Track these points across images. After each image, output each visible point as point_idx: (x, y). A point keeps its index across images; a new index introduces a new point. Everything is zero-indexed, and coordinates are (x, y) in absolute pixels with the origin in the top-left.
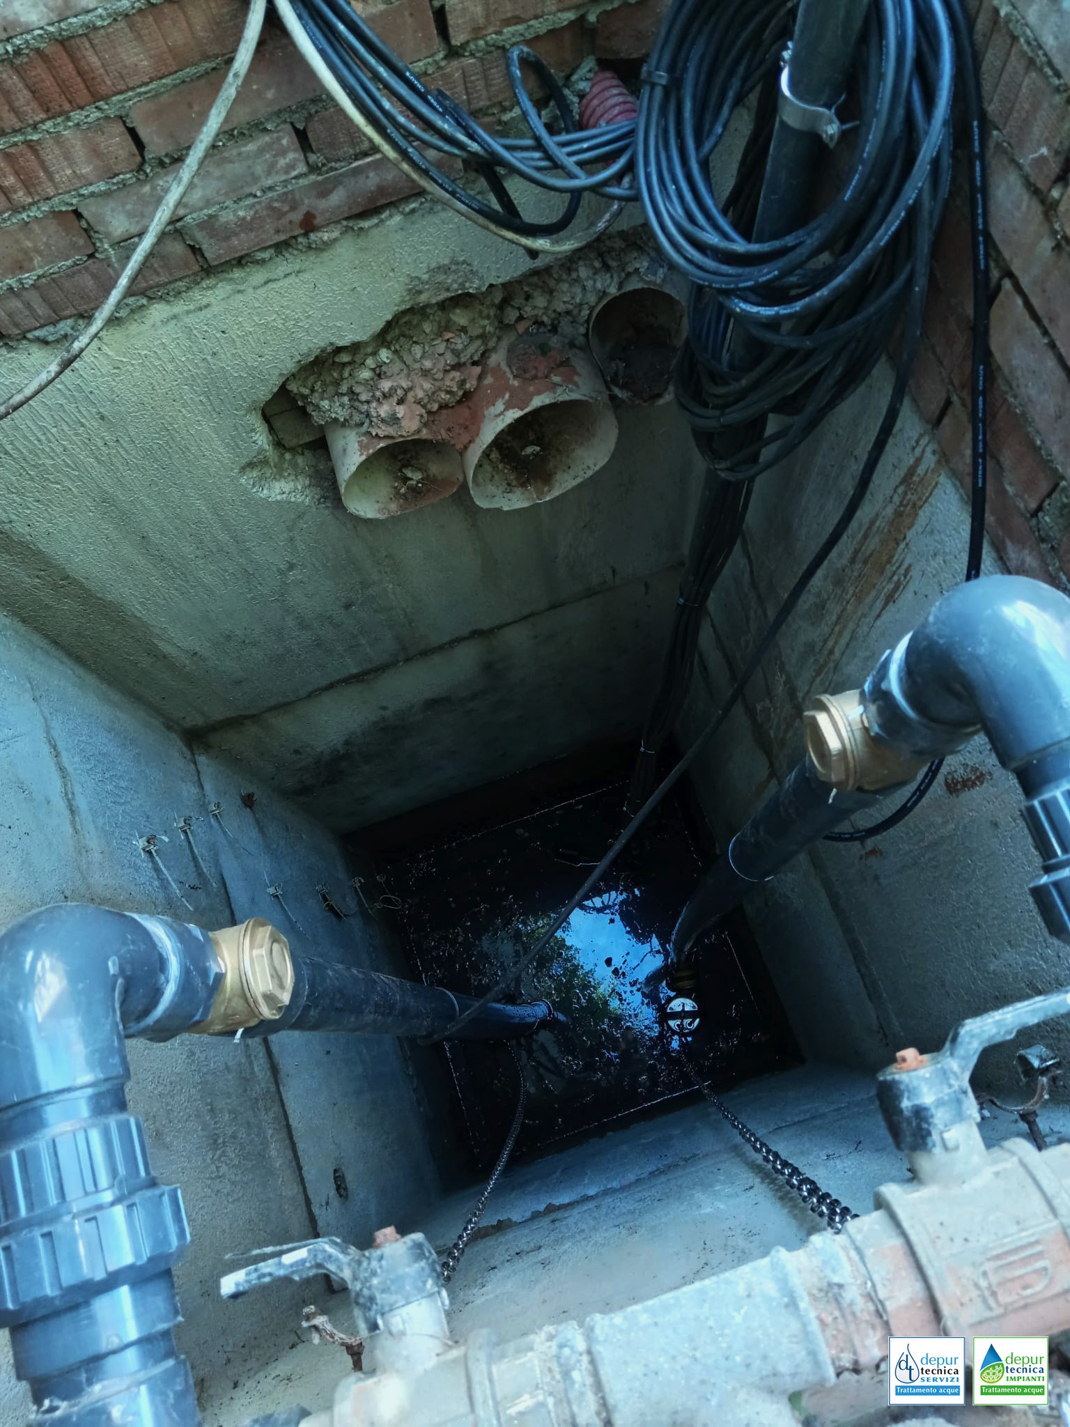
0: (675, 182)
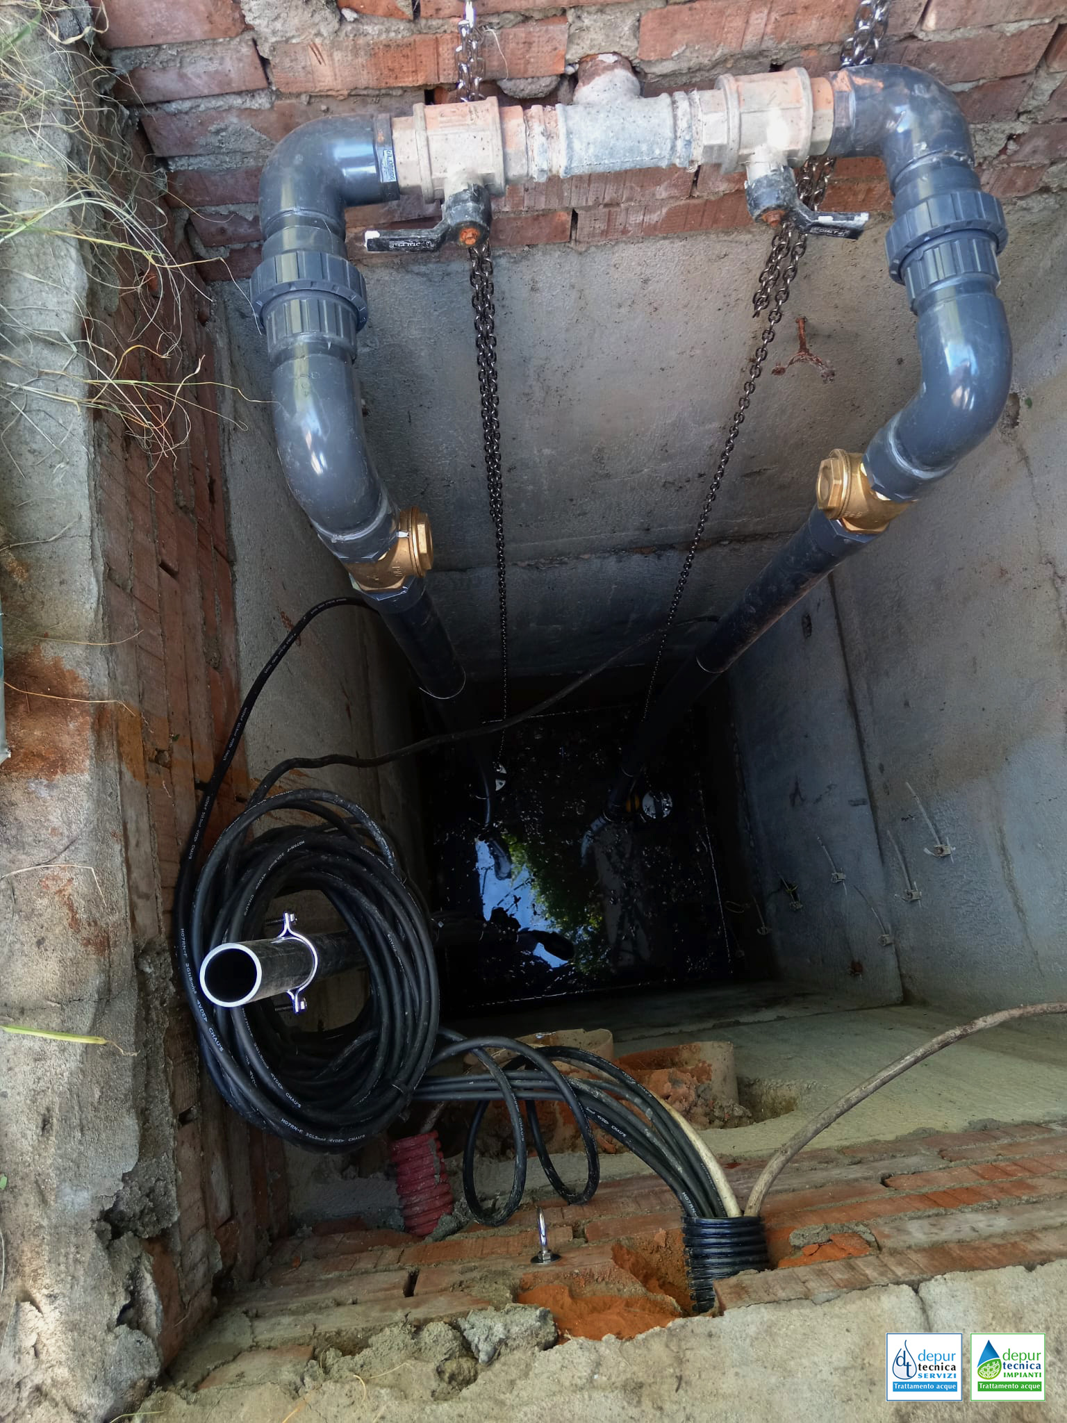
0: (405, 1018)
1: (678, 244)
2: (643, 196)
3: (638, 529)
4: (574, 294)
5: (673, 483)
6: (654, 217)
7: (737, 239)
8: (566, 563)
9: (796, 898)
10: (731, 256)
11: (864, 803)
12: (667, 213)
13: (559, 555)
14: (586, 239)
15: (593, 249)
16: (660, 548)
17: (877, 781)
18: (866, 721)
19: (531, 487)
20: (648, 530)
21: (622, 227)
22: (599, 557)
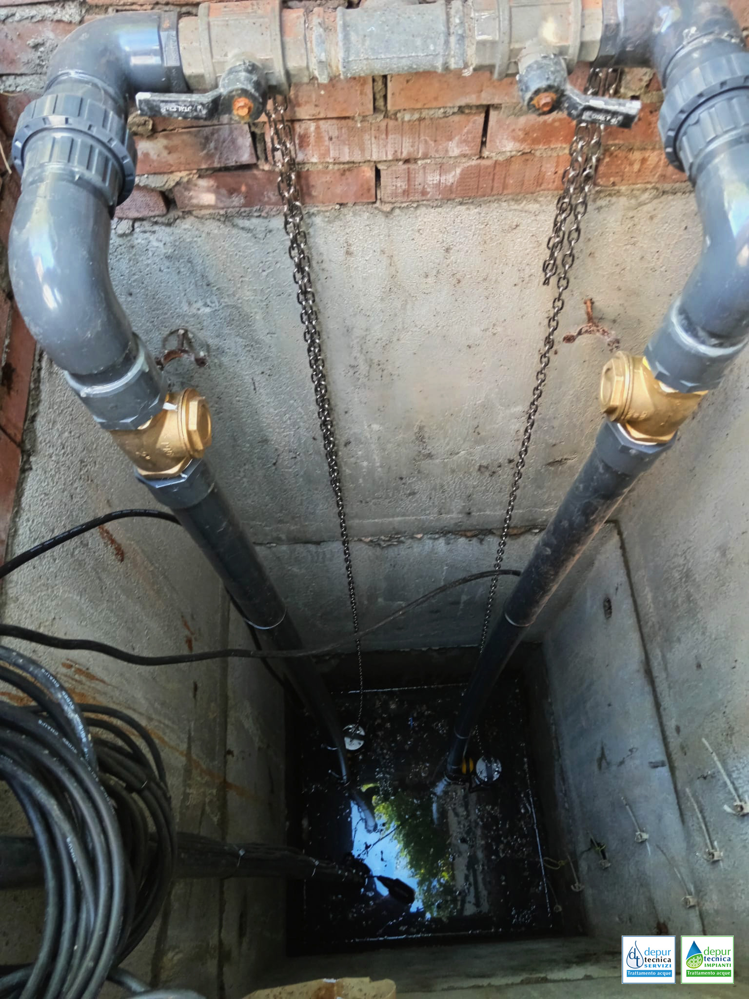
1: (474, 211)
2: (437, 151)
3: (460, 513)
4: (385, 261)
5: (487, 468)
6: (451, 178)
7: (527, 208)
8: (403, 542)
9: (604, 857)
10: (521, 227)
11: (663, 765)
12: (461, 174)
13: (397, 534)
14: (390, 199)
15: (397, 211)
16: (480, 533)
17: (675, 742)
18: (662, 686)
19: (365, 464)
20: (469, 513)
21: (420, 187)
22: (430, 538)
